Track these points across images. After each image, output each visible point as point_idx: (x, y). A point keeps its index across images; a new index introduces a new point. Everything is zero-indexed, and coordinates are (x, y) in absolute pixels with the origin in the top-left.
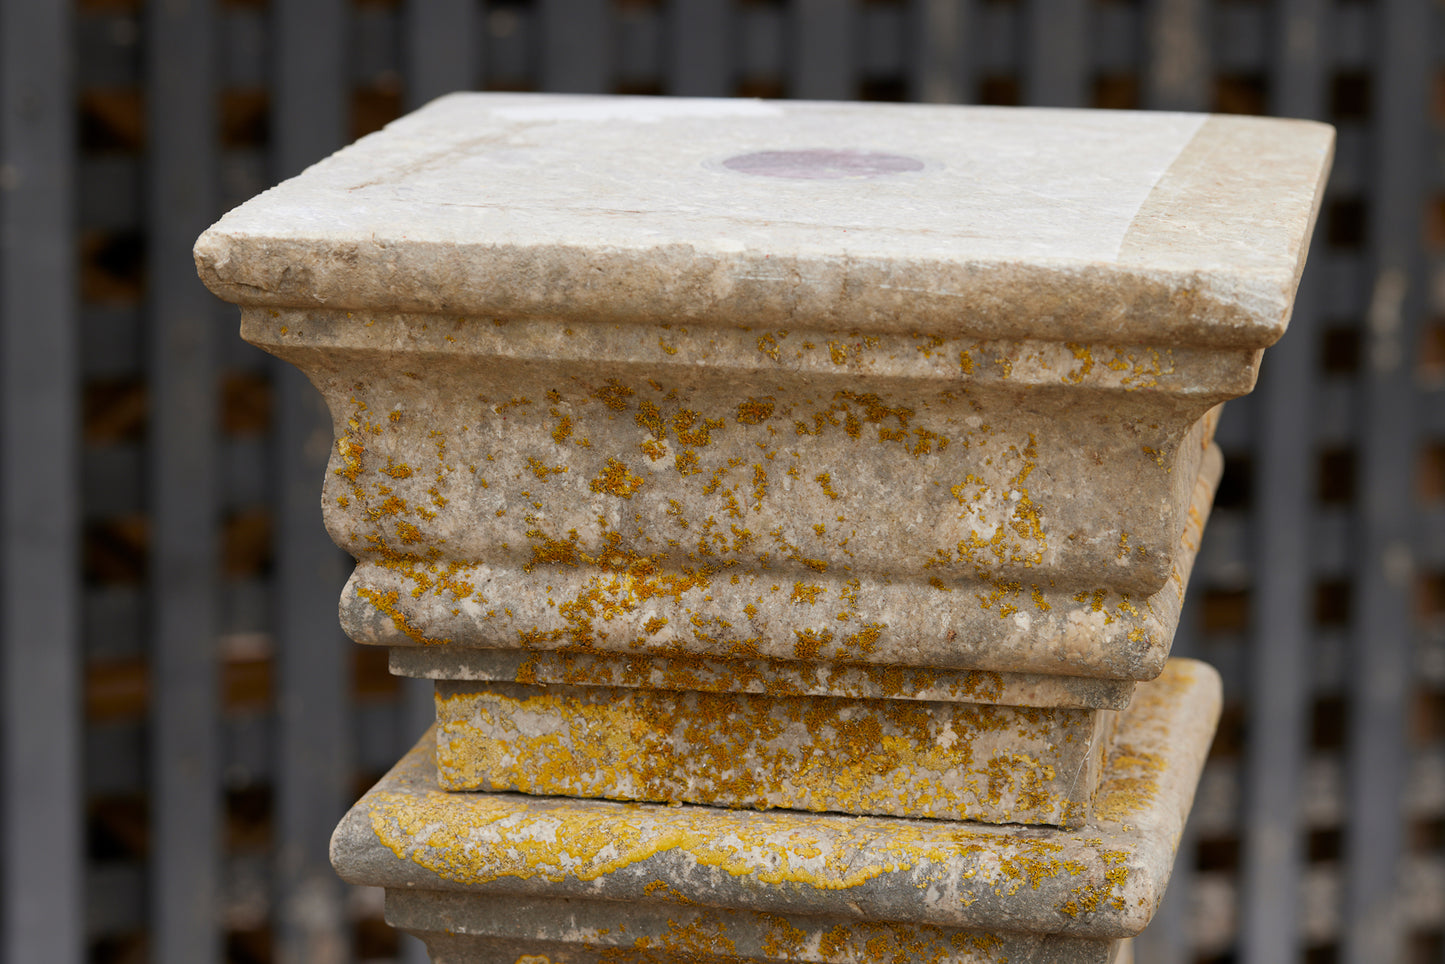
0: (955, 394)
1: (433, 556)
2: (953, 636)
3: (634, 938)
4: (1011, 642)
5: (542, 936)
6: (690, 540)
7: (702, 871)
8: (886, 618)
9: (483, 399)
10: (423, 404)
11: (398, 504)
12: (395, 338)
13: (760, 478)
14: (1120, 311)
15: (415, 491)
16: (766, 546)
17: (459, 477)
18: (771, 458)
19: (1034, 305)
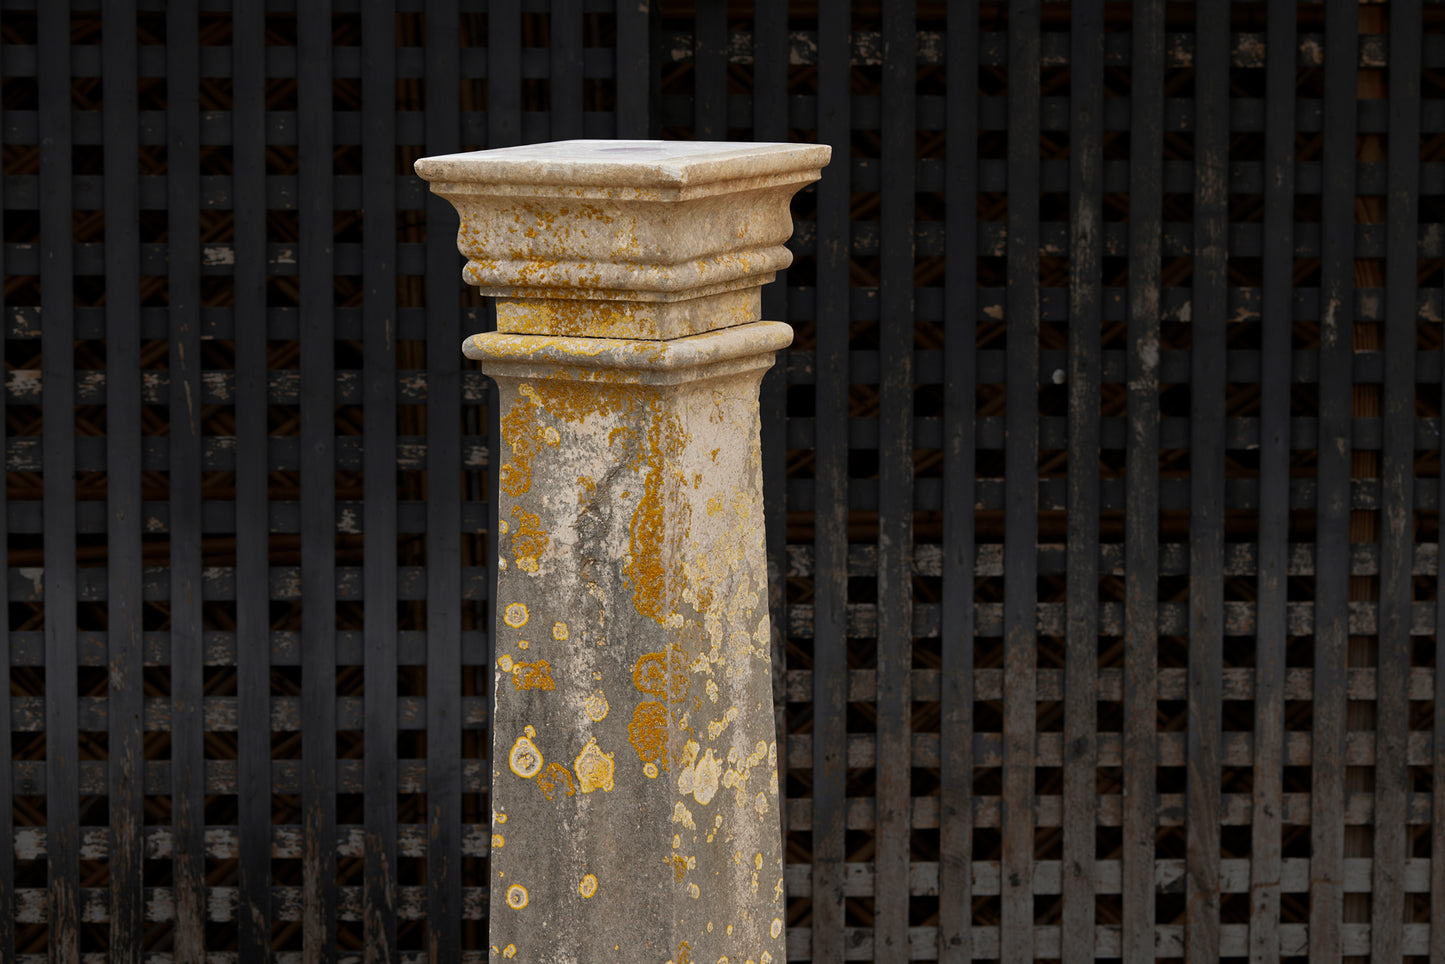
0: (610, 204)
1: (487, 258)
2: (618, 278)
3: (547, 376)
4: (633, 279)
5: (523, 376)
6: (550, 251)
7: (557, 351)
8: (601, 273)
9: (496, 210)
10: (482, 212)
11: (476, 241)
12: (468, 190)
13: (567, 232)
14: (642, 177)
15: (480, 238)
16: (570, 252)
17: (492, 233)
18: (570, 226)
19: (621, 176)
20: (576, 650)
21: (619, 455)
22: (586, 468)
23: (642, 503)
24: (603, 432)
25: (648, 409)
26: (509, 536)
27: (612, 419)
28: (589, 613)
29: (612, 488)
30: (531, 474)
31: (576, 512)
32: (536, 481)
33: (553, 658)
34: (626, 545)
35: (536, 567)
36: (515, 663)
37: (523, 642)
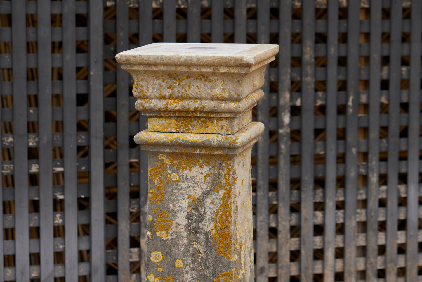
0: (213, 74)
1: (147, 98)
2: (214, 107)
3: (175, 151)
4: (222, 107)
5: (162, 151)
6: (180, 95)
7: (182, 140)
8: (206, 105)
9: (153, 77)
10: (145, 77)
11: (142, 91)
12: (141, 68)
13: (189, 86)
14: (233, 62)
15: (145, 89)
16: (190, 95)
17: (150, 87)
18: (190, 83)
19: (222, 61)
20: (187, 272)
21: (209, 185)
22: (192, 191)
23: (220, 206)
24: (201, 175)
25: (224, 165)
26: (153, 222)
27: (206, 169)
28: (193, 255)
29: (205, 200)
30: (165, 194)
31: (187, 211)
32: (167, 197)
33: (175, 275)
34: (212, 225)
35: (166, 235)
36: (156, 278)
37: (160, 269)
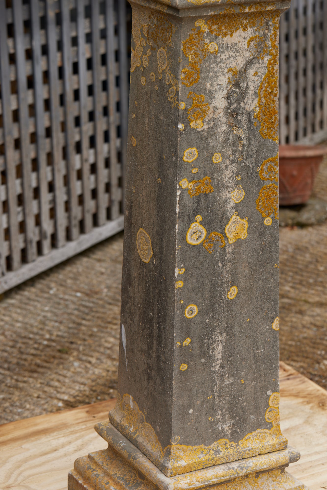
20: (226, 167)
21: (253, 52)
22: (233, 63)
23: (266, 77)
24: (244, 40)
25: (270, 23)
26: (186, 110)
27: (250, 32)
28: (234, 144)
29: (248, 71)
30: (198, 72)
31: (226, 89)
32: (203, 75)
33: (212, 174)
34: (256, 102)
35: (202, 125)
36: (190, 182)
37: (195, 169)
